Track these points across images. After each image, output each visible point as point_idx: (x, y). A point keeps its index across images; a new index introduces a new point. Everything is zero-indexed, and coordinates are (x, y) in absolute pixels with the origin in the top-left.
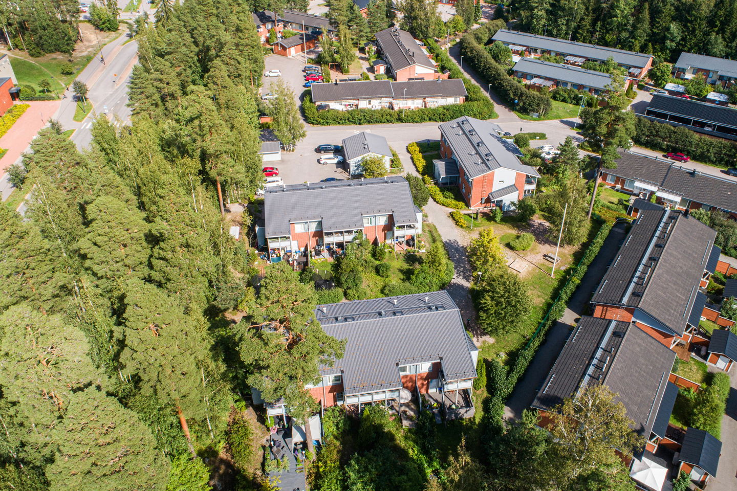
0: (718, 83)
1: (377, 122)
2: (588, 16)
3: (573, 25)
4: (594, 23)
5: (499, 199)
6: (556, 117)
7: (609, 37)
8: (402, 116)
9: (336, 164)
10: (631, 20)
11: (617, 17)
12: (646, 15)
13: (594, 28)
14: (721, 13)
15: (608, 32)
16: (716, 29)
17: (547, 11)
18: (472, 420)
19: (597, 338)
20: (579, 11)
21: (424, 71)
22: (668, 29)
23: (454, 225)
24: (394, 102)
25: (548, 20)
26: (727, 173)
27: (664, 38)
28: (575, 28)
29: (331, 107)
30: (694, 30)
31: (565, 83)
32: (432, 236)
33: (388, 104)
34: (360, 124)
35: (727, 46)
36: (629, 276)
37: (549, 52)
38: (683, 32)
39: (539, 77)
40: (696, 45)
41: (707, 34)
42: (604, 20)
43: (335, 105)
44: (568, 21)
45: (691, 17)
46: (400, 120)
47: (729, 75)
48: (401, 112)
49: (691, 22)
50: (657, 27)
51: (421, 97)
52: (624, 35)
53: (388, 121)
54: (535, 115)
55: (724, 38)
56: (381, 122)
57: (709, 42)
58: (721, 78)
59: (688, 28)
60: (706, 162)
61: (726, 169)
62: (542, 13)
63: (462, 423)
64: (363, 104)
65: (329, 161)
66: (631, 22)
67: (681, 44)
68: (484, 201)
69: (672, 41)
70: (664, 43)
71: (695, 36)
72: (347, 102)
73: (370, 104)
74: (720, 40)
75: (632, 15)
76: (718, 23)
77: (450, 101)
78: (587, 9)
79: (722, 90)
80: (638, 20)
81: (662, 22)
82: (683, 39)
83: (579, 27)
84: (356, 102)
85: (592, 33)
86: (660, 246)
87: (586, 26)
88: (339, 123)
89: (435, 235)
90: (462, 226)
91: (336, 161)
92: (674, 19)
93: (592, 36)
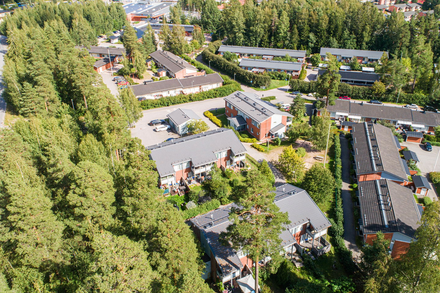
0: (342, 61)
1: (178, 103)
2: (266, 34)
3: (259, 40)
4: (270, 37)
5: (276, 133)
6: (275, 87)
7: (279, 44)
8: (192, 98)
9: (167, 130)
10: (289, 34)
11: (281, 33)
12: (296, 31)
13: (270, 40)
14: (332, 26)
15: (278, 42)
16: (332, 35)
17: (243, 33)
18: (330, 253)
19: (374, 190)
20: (261, 32)
21: (191, 71)
22: (309, 37)
23: (257, 151)
24: (184, 91)
25: (245, 38)
26: (370, 102)
27: (308, 42)
28: (260, 41)
29: (147, 98)
30: (321, 36)
31: (270, 70)
32: (250, 160)
33: (179, 92)
34: (168, 106)
35: (338, 43)
36: (368, 157)
37: (252, 55)
38: (316, 38)
39: (255, 68)
40: (324, 44)
41: (328, 38)
42: (275, 36)
43: (148, 97)
44: (256, 38)
45: (318, 29)
46: (191, 100)
47: (347, 56)
48: (190, 95)
49: (319, 32)
50: (303, 37)
51: (197, 86)
52: (287, 42)
53: (184, 102)
54: (264, 87)
55: (336, 39)
56: (180, 103)
57: (329, 42)
58: (343, 58)
59: (318, 36)
60: (358, 99)
61: (369, 101)
62: (241, 35)
63: (326, 256)
64: (165, 94)
65: (162, 129)
66: (289, 35)
67: (316, 44)
68: (267, 135)
69: (312, 43)
70: (308, 45)
71: (322, 39)
72: (155, 94)
73: (169, 93)
74: (335, 40)
75: (289, 31)
76: (332, 32)
77: (215, 86)
78: (265, 30)
79: (345, 64)
80: (292, 34)
81: (305, 34)
82: (317, 41)
83: (262, 41)
84: (160, 93)
85: (270, 43)
86: (374, 140)
87: (265, 39)
88: (155, 107)
89: (251, 158)
90: (262, 151)
91: (166, 128)
92: (310, 31)
93: (270, 45)
